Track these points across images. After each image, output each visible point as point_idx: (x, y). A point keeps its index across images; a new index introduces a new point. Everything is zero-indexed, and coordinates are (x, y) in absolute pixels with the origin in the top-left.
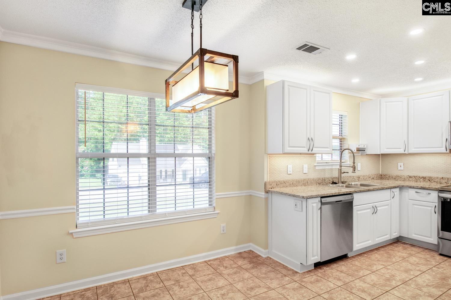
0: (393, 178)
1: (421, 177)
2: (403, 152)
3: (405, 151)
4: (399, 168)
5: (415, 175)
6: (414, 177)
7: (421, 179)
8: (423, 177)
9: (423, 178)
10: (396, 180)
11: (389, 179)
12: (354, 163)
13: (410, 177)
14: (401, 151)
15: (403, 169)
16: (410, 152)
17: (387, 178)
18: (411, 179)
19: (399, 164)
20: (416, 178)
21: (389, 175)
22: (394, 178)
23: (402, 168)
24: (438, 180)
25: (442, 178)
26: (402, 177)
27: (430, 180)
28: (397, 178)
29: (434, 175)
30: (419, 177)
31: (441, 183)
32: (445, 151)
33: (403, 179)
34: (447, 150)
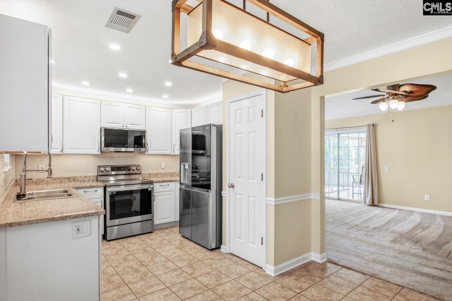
0: (33, 182)
1: (66, 178)
2: (60, 153)
7: (66, 180)
8: (68, 178)
9: (68, 179)
10: (37, 184)
11: (28, 184)
12: (50, 166)
16: (65, 153)
18: (55, 181)
20: (61, 179)
22: (34, 182)
24: (82, 179)
25: (86, 176)
26: (45, 180)
27: (74, 180)
28: (39, 182)
29: (77, 175)
30: (64, 178)
31: (84, 181)
32: (97, 153)
33: (46, 183)
34: (98, 152)
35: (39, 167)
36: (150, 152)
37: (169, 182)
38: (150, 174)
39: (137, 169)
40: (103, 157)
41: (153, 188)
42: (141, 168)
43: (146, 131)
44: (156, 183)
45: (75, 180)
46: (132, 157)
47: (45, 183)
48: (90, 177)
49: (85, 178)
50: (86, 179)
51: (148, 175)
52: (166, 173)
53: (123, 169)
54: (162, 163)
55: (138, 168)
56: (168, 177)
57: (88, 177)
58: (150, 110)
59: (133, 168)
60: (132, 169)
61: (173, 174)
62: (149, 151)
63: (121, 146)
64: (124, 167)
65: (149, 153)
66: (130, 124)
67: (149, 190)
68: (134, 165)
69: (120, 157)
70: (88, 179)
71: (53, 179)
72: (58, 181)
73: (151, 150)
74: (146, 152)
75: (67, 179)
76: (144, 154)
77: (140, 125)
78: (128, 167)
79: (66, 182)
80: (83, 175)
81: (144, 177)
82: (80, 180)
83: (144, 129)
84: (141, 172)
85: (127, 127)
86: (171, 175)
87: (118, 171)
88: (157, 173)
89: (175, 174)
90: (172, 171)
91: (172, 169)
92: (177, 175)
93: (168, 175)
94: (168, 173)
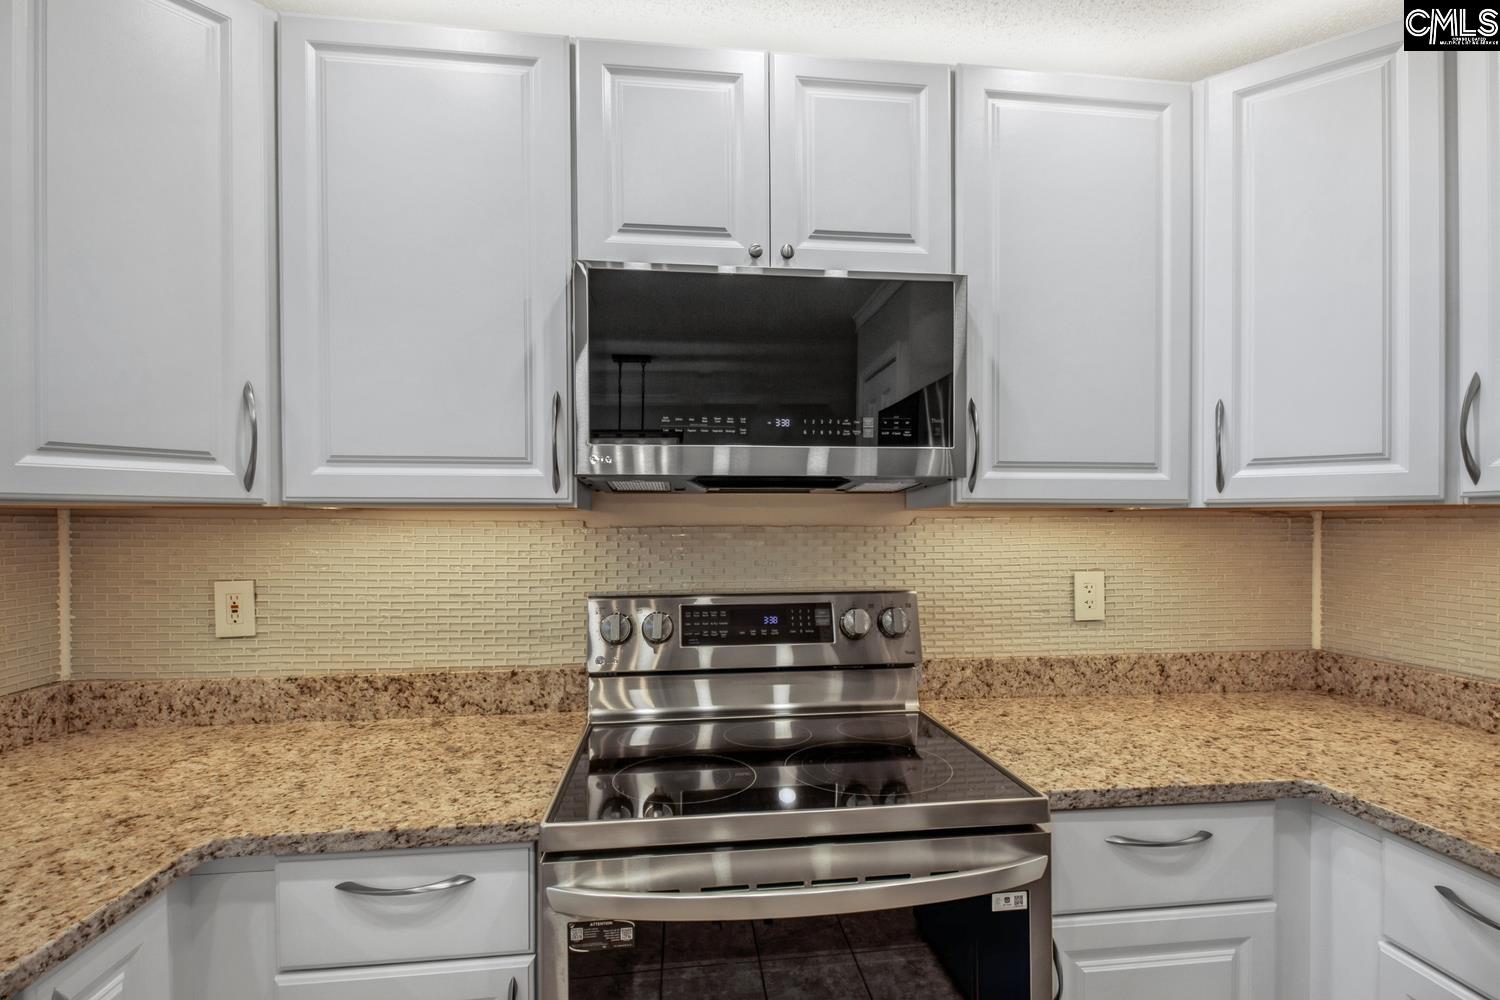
0: (171, 708)
1: (380, 684)
2: (236, 493)
3: (249, 481)
4: (223, 627)
5: (341, 668)
6: (330, 688)
7: (384, 698)
8: (393, 680)
9: (392, 688)
11: (139, 721)
13: (307, 688)
14: (217, 480)
15: (253, 634)
16: (297, 489)
17: (118, 711)
18: (309, 704)
19: (223, 592)
20: (349, 689)
21: (136, 692)
22: (178, 705)
23: (247, 626)
24: (488, 692)
25: (514, 674)
26: (245, 695)
27: (436, 701)
28: (209, 707)
29: (463, 659)
30: (367, 680)
31: (503, 712)
32: (546, 493)
33: (251, 713)
34: (557, 486)
35: (212, 597)
36: (993, 483)
37: (1209, 803)
38: (989, 662)
39: (880, 624)
40: (641, 529)
41: (1041, 888)
42: (914, 622)
43: (961, 278)
44: (1074, 808)
45: (443, 696)
46: (845, 527)
47: (244, 715)
48: (543, 676)
49: (509, 685)
50: (518, 695)
51: (968, 672)
52: (1113, 661)
53: (770, 627)
54: (1081, 578)
55: (887, 618)
56: (1129, 693)
57: (535, 679)
58: (991, 94)
59: (849, 619)
60: (842, 628)
61: (1173, 669)
62: (987, 474)
63: (738, 425)
64: (780, 610)
65: (981, 493)
66: (820, 235)
67: (999, 904)
68: (861, 598)
69: (755, 529)
70: (532, 690)
71: (295, 692)
72: (331, 703)
73: (1002, 465)
74: (962, 485)
75: (386, 689)
76: (944, 504)
77: (906, 238)
78: (813, 606)
79: (383, 710)
80: (500, 658)
81: (936, 685)
82: (476, 696)
83: (940, 268)
84: (917, 650)
85: (787, 257)
86: (1157, 680)
87: (733, 639)
88: (1045, 662)
89: (1193, 671)
90: (1167, 645)
91: (1166, 632)
92: (1206, 683)
93: (1129, 675)
94: (1128, 658)
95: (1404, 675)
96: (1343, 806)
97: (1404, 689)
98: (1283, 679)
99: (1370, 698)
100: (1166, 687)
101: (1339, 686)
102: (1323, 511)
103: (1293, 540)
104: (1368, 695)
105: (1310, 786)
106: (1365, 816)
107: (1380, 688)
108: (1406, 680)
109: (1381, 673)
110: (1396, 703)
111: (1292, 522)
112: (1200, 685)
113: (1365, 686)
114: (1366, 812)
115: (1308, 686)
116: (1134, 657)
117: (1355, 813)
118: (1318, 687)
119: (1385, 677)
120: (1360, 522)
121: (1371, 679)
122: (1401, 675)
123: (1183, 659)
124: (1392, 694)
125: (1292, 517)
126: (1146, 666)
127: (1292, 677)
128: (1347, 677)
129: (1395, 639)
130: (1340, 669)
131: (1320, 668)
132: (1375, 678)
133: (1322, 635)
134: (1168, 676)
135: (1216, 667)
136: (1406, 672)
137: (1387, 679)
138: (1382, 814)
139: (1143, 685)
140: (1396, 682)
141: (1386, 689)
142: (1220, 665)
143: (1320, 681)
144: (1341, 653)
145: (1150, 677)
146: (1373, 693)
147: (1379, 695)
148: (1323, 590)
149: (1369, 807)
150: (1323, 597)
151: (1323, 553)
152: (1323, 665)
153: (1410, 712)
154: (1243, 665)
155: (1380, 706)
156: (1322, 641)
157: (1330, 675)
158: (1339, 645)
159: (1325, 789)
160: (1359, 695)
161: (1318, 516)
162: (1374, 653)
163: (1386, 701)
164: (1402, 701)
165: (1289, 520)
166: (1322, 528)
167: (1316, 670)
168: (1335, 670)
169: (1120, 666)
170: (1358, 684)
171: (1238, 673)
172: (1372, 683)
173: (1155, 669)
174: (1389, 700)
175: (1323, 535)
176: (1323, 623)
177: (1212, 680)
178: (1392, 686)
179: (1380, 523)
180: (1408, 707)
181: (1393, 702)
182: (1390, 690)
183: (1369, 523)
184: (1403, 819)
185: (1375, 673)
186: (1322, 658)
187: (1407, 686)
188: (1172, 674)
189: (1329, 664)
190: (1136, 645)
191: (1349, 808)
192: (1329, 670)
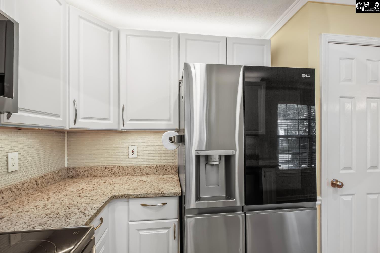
52: (23, 184)
54: (10, 155)
56: (28, 194)
89: (44, 181)
90: (36, 174)
91: (35, 170)
92: (47, 183)
93: (28, 188)
94: (28, 181)
95: (92, 169)
96: (122, 197)
97: (92, 172)
98: (62, 177)
99: (83, 176)
100: (38, 188)
101: (74, 175)
102: (67, 131)
103: (62, 139)
104: (83, 175)
105: (114, 196)
106: (127, 197)
107: (86, 173)
108: (93, 170)
109: (86, 169)
110: (90, 176)
111: (62, 134)
112: (46, 185)
113: (82, 173)
114: (127, 196)
115: (66, 177)
116: (29, 180)
117: (125, 197)
118: (68, 177)
119: (87, 170)
120: (79, 134)
121: (84, 171)
122: (91, 169)
123: (42, 177)
124: (89, 174)
125: (62, 132)
126: (33, 183)
127: (64, 176)
128: (77, 172)
129: (88, 161)
130: (75, 171)
131: (69, 172)
132: (85, 171)
133: (67, 163)
134: (38, 184)
135: (49, 178)
136: (93, 168)
137: (88, 171)
138: (131, 195)
139: (32, 189)
140: (90, 171)
141: (88, 173)
142: (50, 177)
143: (69, 175)
144: (75, 167)
145: (34, 186)
146: (84, 174)
147: (86, 175)
148: (68, 152)
149: (128, 195)
150: (68, 153)
151: (68, 142)
152: (70, 171)
153: (94, 177)
154: (55, 176)
155: (86, 177)
156: (68, 165)
157: (72, 173)
158: (73, 165)
159: (117, 195)
160: (80, 176)
161: (66, 132)
162: (83, 165)
163: (88, 176)
164: (92, 175)
165: (61, 133)
166: (67, 135)
167: (68, 173)
168: (74, 171)
169: (25, 185)
170: (80, 174)
171: (54, 178)
172: (84, 172)
173: (35, 183)
174: (88, 175)
175: (68, 137)
176: (68, 160)
177: (48, 182)
178: (89, 172)
179: (84, 134)
180: (93, 176)
181: (89, 175)
182: (89, 173)
183: (81, 134)
184: (136, 194)
185: (85, 170)
186: (69, 169)
187: (93, 171)
188: (39, 183)
189: (72, 170)
190: (28, 176)
191: (123, 197)
192: (72, 172)
